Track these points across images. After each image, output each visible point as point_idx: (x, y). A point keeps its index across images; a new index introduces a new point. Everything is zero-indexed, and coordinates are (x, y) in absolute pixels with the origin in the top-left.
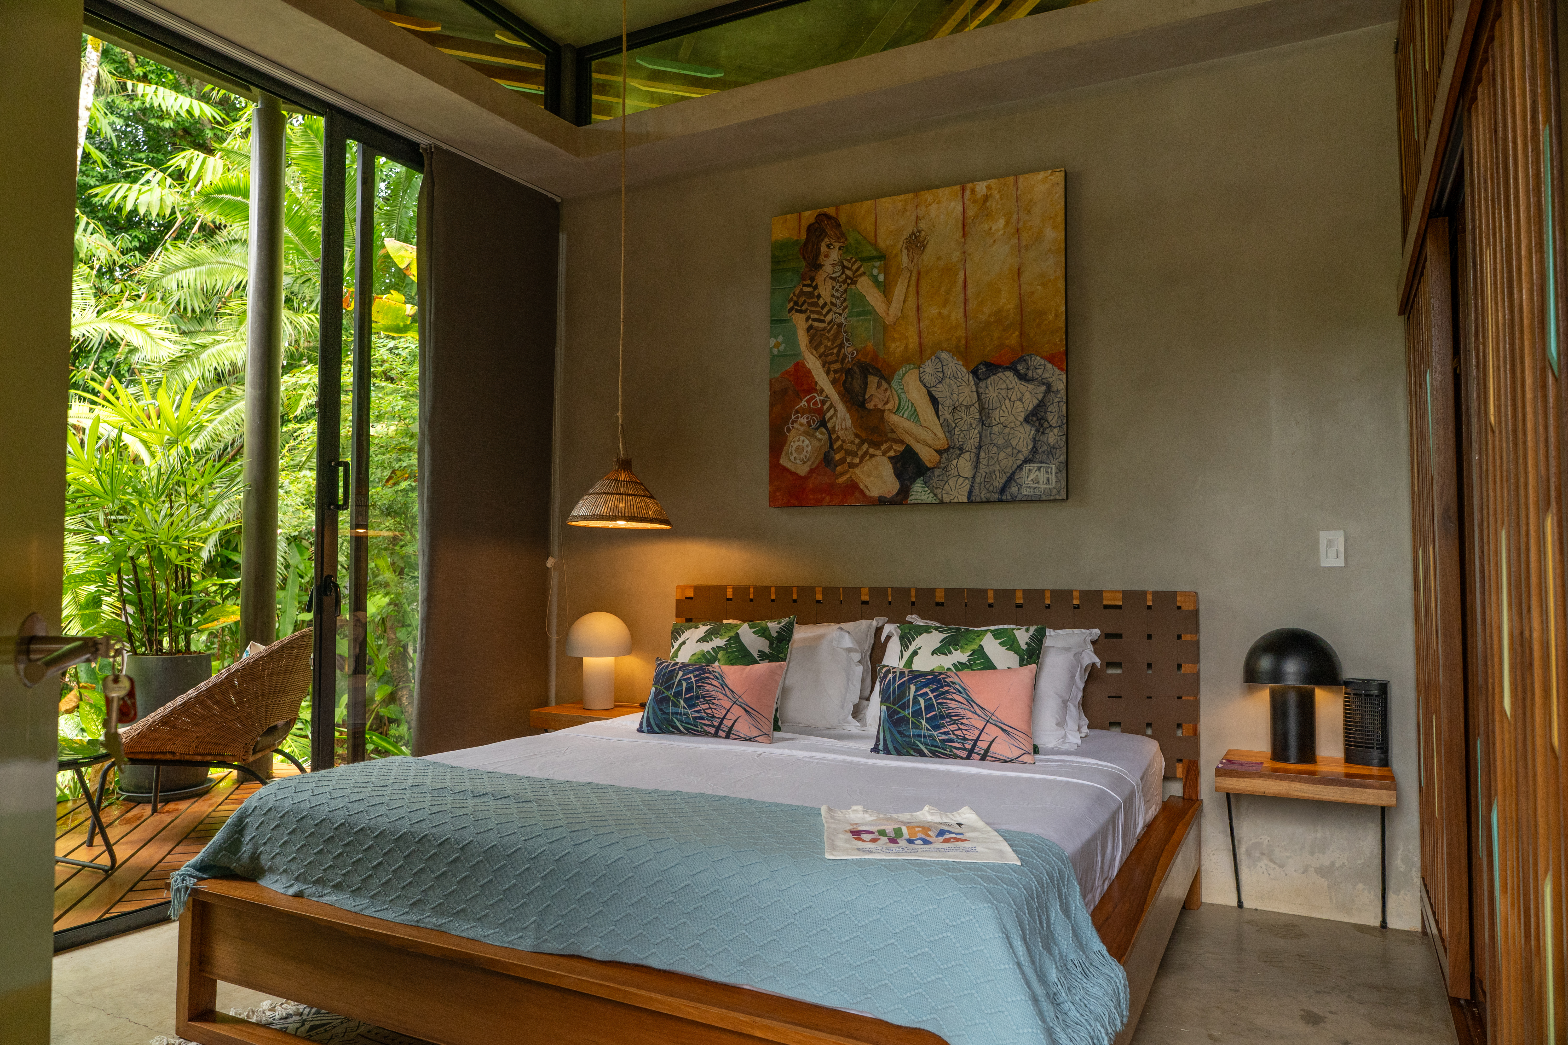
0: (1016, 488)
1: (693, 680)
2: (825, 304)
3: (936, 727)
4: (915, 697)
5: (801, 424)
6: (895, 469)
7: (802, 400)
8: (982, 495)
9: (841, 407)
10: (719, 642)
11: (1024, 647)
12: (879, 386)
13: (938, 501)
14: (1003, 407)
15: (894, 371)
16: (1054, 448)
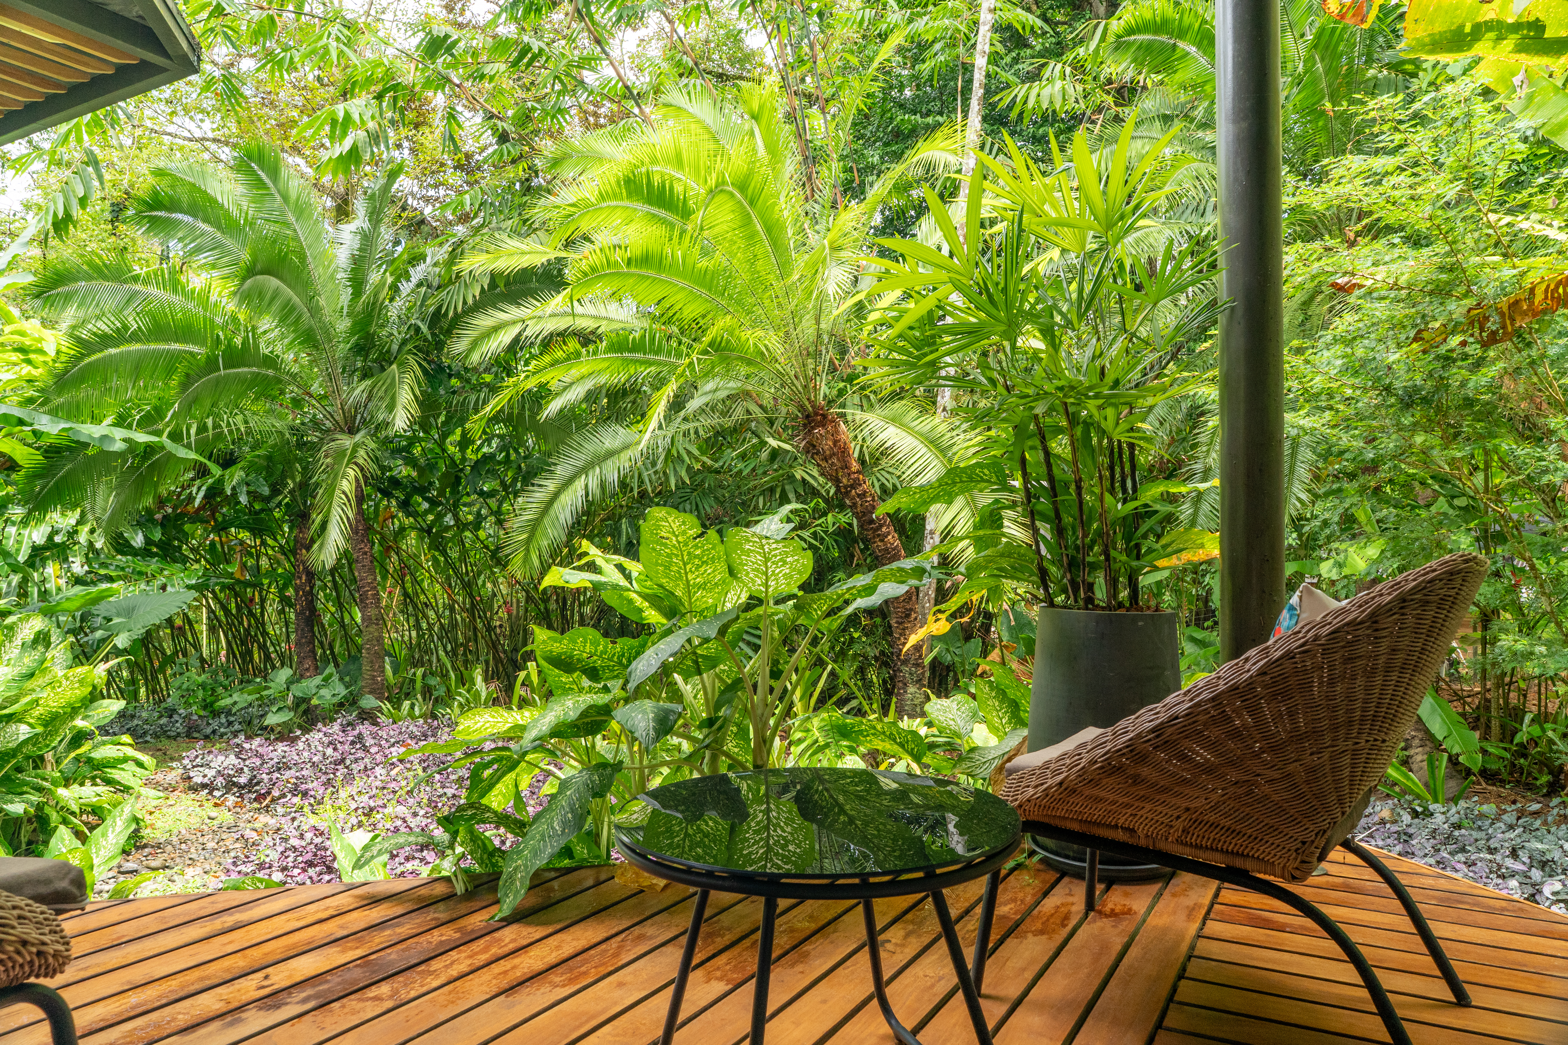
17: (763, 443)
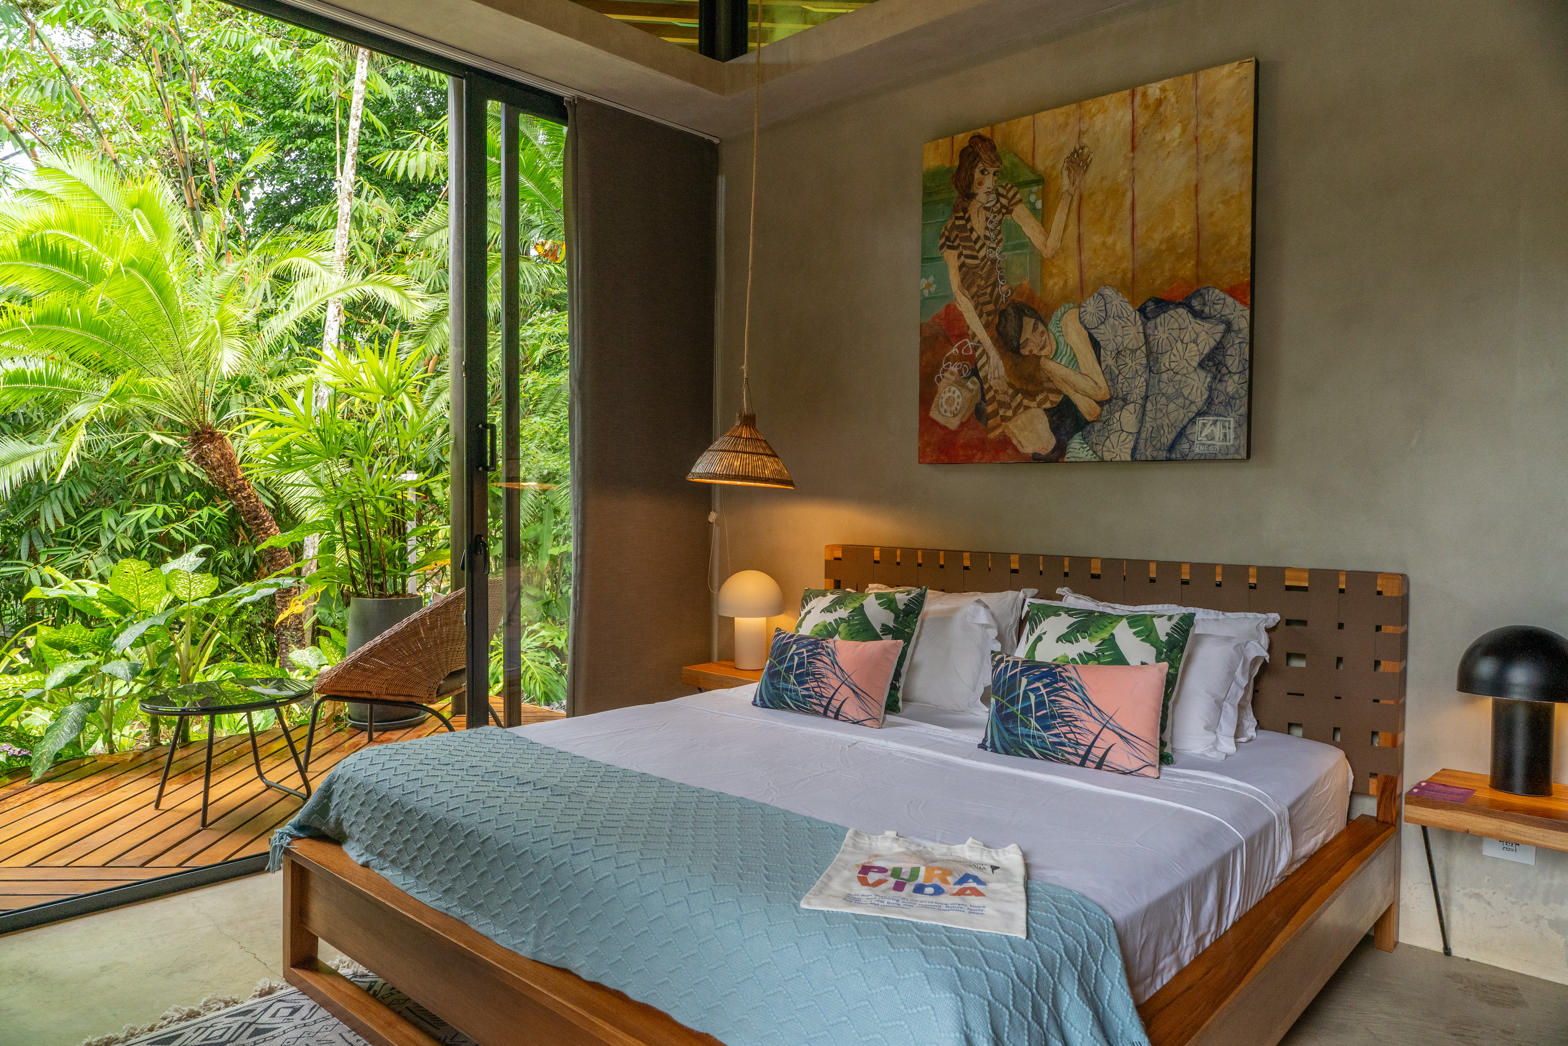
0: (1187, 446)
1: (805, 655)
2: (979, 238)
3: (1046, 728)
4: (1025, 692)
5: (952, 373)
6: (1051, 422)
7: (953, 346)
8: (1148, 453)
9: (993, 354)
10: (843, 613)
11: (1164, 638)
12: (1035, 329)
13: (1097, 459)
14: (1175, 351)
15: (1052, 311)
16: (1233, 398)
17: (146, 437)
